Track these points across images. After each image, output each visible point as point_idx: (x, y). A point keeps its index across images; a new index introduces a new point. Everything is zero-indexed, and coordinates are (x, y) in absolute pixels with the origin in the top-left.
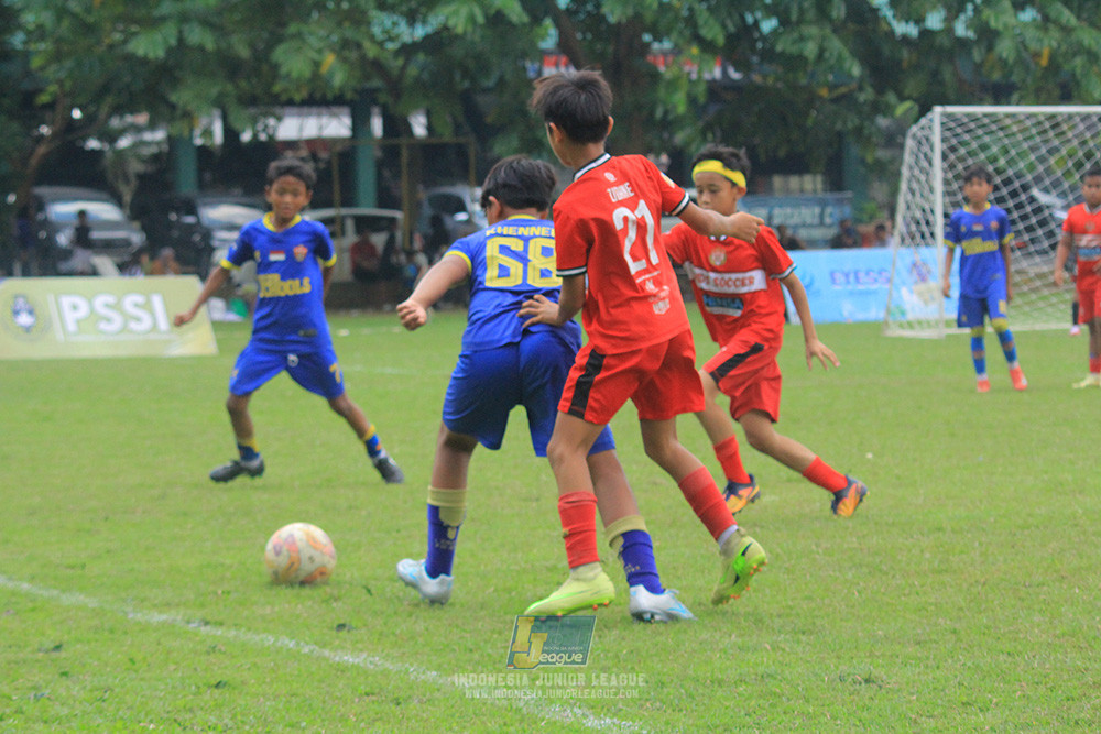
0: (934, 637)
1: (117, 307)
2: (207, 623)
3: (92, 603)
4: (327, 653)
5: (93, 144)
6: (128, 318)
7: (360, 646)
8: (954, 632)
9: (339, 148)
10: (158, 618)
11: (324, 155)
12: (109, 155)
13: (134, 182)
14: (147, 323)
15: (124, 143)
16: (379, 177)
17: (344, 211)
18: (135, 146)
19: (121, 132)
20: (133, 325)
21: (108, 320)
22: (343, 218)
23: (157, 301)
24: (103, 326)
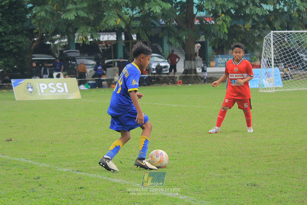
0: (272, 173)
1: (55, 86)
2: (78, 171)
3: (48, 166)
4: (110, 179)
5: (48, 43)
6: (57, 89)
7: (119, 177)
8: (278, 172)
9: (113, 43)
10: (65, 170)
11: (109, 45)
12: (52, 45)
13: (59, 53)
14: (62, 90)
15: (56, 42)
16: (124, 51)
17: (114, 60)
18: (59, 43)
19: (56, 40)
20: (59, 91)
21: (53, 90)
22: (114, 62)
23: (65, 84)
24: (51, 91)
